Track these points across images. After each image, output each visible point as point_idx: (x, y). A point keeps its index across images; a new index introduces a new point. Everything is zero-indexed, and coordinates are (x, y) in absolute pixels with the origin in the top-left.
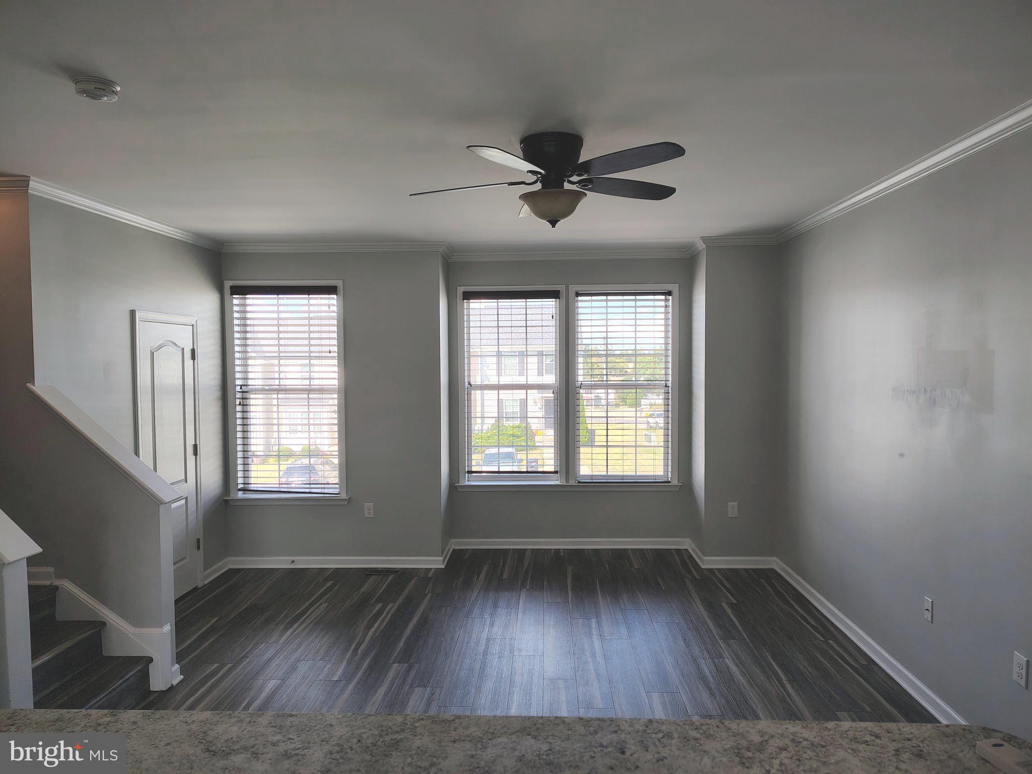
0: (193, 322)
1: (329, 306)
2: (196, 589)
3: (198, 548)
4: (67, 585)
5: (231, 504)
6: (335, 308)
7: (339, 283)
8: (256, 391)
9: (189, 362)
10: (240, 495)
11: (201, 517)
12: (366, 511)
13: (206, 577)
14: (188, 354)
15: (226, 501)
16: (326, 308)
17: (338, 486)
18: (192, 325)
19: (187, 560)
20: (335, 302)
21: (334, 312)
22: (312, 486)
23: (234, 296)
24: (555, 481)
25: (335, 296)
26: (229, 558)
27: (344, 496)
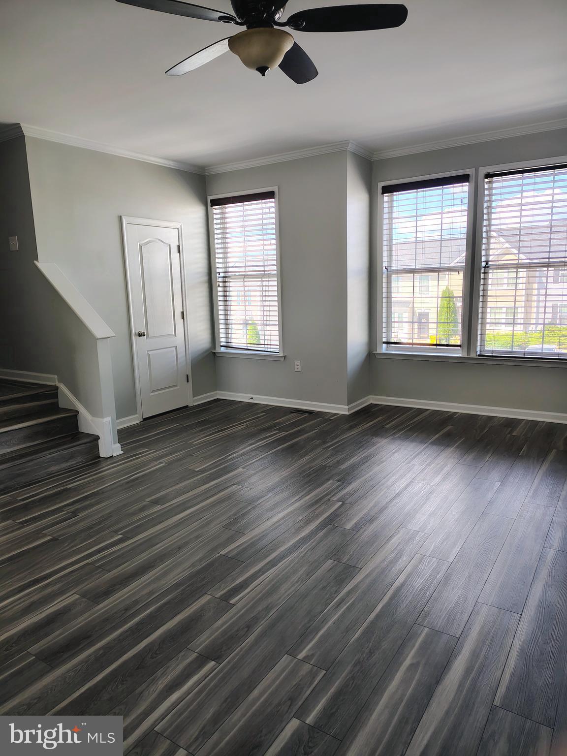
0: (179, 227)
1: (269, 208)
2: (187, 407)
3: (188, 381)
4: (63, 388)
5: (218, 355)
6: (273, 210)
7: (275, 189)
8: (236, 277)
9: (175, 255)
10: (223, 349)
11: (189, 361)
12: (296, 367)
13: (195, 401)
14: (174, 249)
15: (214, 353)
16: (267, 210)
17: (278, 347)
18: (178, 229)
19: (178, 387)
20: (273, 205)
21: (273, 213)
22: (266, 346)
23: (214, 207)
24: (458, 353)
25: (273, 200)
26: (218, 392)
27: (281, 354)
